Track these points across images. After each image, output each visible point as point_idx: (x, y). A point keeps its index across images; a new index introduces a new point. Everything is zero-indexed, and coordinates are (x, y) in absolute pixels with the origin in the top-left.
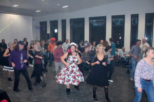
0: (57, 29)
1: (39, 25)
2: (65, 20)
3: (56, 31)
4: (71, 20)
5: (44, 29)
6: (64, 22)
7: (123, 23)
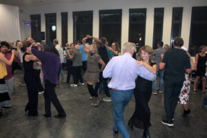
0: (55, 25)
1: (29, 20)
2: (67, 13)
3: (54, 28)
4: (75, 14)
5: (37, 26)
6: (65, 16)
7: (144, 19)
